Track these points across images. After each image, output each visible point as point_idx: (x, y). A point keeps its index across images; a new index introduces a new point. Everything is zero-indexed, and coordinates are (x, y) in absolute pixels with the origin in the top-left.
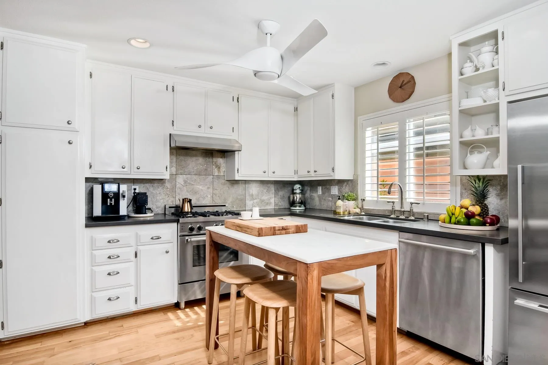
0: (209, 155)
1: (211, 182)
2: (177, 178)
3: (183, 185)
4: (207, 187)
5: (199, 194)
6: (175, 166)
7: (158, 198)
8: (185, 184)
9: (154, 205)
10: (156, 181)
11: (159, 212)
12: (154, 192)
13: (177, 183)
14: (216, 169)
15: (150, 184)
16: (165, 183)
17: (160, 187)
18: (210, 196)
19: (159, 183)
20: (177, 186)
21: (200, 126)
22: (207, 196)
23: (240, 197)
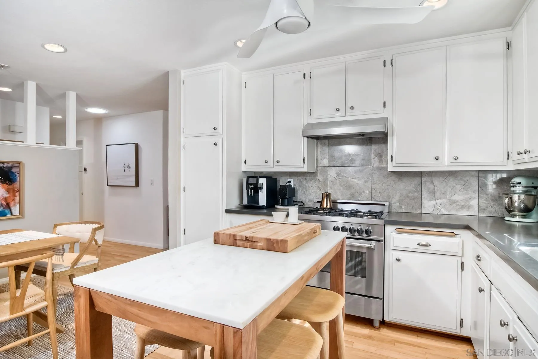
0: (367, 141)
1: (370, 174)
2: (329, 171)
3: (336, 177)
4: (364, 180)
5: (354, 188)
6: (327, 157)
7: (310, 191)
8: (338, 177)
9: (306, 198)
10: (308, 174)
11: (311, 206)
12: (306, 185)
13: (329, 176)
14: (376, 158)
15: (303, 177)
16: (317, 176)
17: (312, 180)
18: (368, 192)
19: (311, 176)
20: (329, 179)
21: (338, 110)
22: (364, 192)
23: (412, 195)
